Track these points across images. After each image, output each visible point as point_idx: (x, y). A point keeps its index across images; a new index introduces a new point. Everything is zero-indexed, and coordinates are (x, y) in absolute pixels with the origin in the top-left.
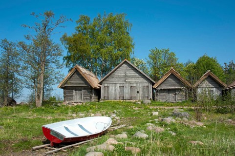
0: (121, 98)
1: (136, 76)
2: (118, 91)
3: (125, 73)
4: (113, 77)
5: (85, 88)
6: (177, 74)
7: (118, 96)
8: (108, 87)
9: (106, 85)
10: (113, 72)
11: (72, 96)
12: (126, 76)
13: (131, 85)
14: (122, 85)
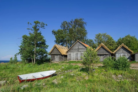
0: (76, 60)
1: (83, 48)
2: (75, 56)
3: (78, 47)
4: (73, 49)
5: (60, 55)
6: (104, 47)
7: (75, 58)
8: (71, 54)
9: (70, 53)
10: (72, 47)
11: (54, 59)
12: (79, 49)
13: (81, 53)
14: (77, 53)
